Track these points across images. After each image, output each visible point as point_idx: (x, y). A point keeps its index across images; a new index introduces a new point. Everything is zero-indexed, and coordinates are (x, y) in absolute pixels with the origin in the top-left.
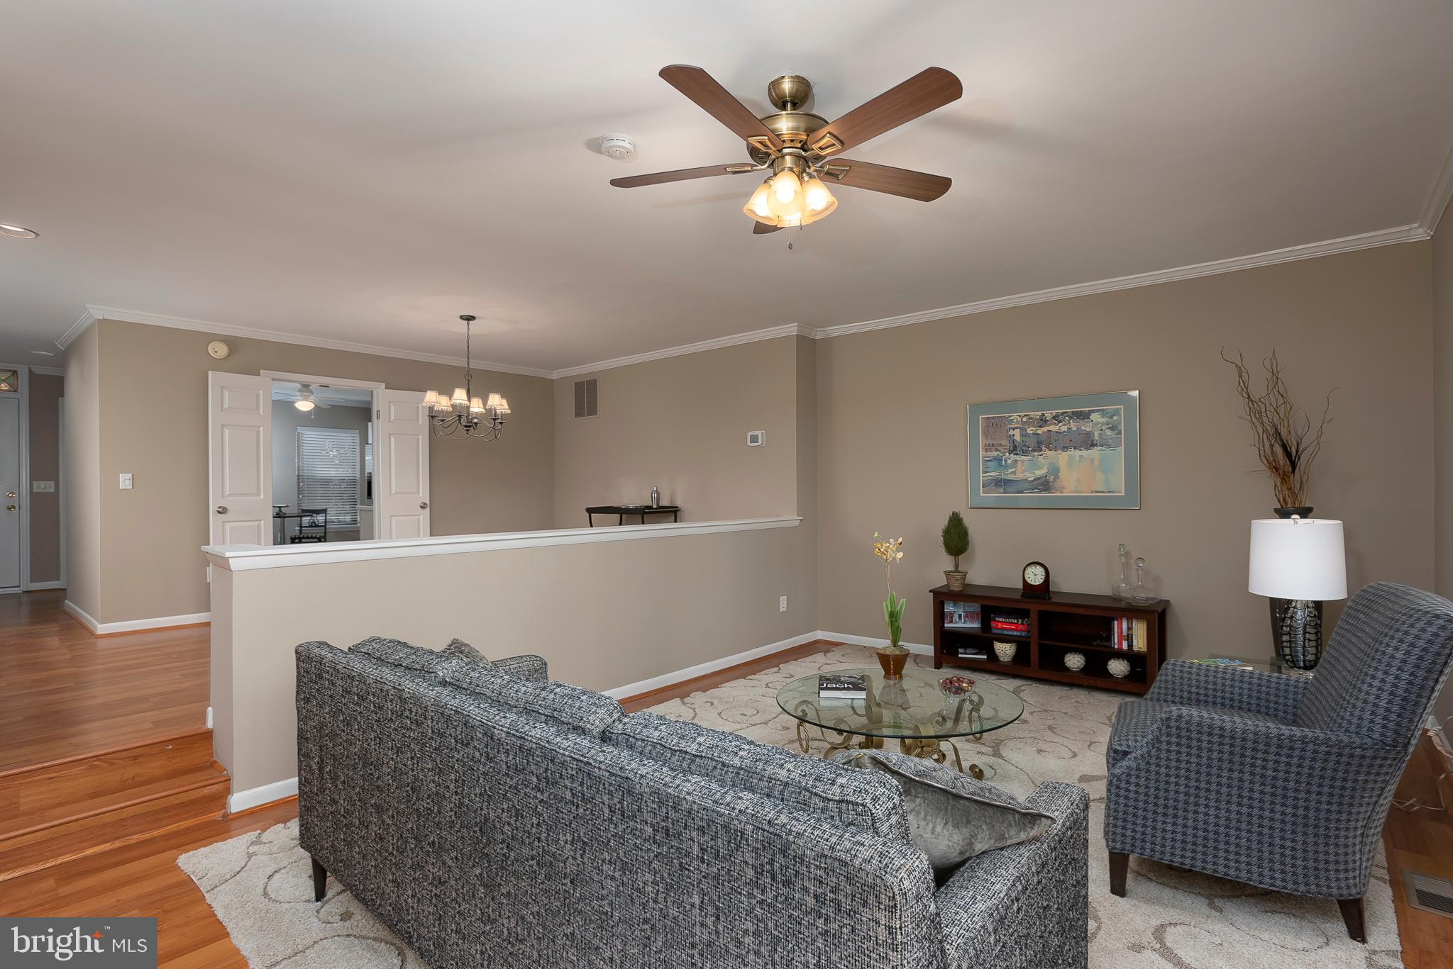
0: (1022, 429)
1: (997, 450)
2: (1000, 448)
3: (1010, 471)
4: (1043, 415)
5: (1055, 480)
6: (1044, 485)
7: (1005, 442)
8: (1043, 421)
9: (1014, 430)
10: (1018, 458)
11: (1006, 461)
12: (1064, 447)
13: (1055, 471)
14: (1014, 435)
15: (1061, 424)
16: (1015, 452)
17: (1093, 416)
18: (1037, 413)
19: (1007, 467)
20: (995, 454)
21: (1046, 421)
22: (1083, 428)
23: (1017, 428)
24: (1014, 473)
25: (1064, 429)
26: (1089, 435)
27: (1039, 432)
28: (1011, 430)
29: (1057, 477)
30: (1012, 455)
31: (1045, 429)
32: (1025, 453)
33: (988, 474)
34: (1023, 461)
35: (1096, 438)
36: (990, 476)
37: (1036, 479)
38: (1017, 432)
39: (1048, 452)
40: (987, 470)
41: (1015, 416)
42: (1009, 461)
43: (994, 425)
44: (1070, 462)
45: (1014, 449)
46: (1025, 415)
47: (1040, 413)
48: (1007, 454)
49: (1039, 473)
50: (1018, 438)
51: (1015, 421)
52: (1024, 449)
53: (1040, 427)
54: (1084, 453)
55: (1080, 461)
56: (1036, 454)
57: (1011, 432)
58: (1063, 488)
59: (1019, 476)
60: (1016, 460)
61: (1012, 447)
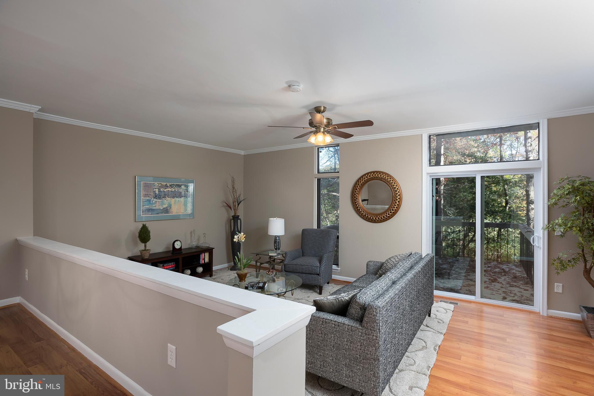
0: (159, 189)
1: (149, 197)
2: (150, 196)
3: (154, 205)
4: (166, 184)
5: (170, 209)
6: (166, 210)
7: (152, 194)
8: (166, 186)
9: (156, 189)
10: (157, 200)
11: (152, 201)
12: (173, 197)
13: (170, 206)
14: (156, 191)
15: (172, 188)
16: (156, 198)
17: (183, 187)
18: (164, 183)
19: (152, 204)
20: (148, 198)
21: (168, 187)
22: (179, 190)
23: (157, 188)
24: (155, 206)
25: (173, 190)
26: (181, 193)
27: (165, 190)
28: (155, 189)
29: (171, 208)
30: (155, 199)
31: (167, 190)
32: (160, 198)
33: (144, 207)
34: (159, 202)
35: (183, 194)
36: (146, 208)
37: (163, 209)
38: (157, 190)
39: (168, 198)
40: (144, 205)
41: (156, 183)
42: (154, 202)
43: (148, 186)
44: (175, 203)
45: (156, 197)
46: (160, 184)
47: (165, 183)
48: (153, 199)
49: (165, 206)
50: (157, 192)
51: (156, 185)
52: (160, 197)
53: (165, 189)
54: (179, 199)
55: (178, 202)
56: (164, 199)
57: (155, 190)
58: (173, 212)
59: (157, 207)
60: (156, 201)
61: (155, 195)
